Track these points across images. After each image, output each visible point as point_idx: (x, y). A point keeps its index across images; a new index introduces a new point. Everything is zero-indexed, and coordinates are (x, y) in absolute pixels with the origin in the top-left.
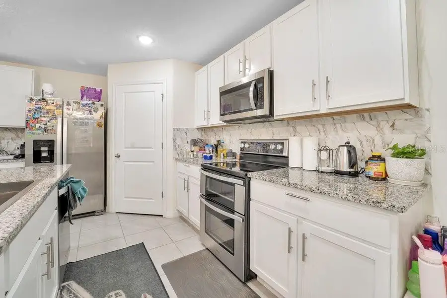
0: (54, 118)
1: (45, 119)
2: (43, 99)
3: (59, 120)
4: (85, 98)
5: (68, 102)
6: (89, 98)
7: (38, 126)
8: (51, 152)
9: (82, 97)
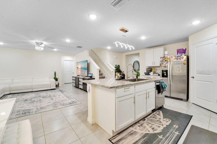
0: (168, 63)
1: (165, 63)
2: (164, 57)
3: (169, 63)
4: (178, 54)
5: (172, 56)
6: (180, 53)
7: (163, 65)
8: (167, 74)
9: (178, 53)
